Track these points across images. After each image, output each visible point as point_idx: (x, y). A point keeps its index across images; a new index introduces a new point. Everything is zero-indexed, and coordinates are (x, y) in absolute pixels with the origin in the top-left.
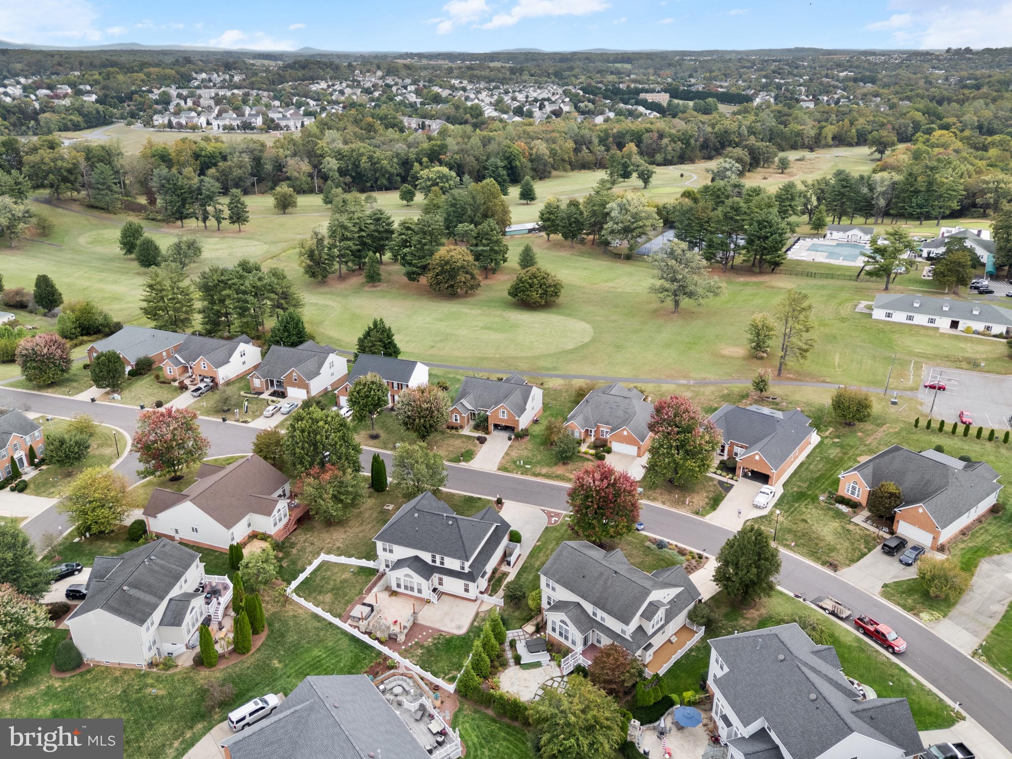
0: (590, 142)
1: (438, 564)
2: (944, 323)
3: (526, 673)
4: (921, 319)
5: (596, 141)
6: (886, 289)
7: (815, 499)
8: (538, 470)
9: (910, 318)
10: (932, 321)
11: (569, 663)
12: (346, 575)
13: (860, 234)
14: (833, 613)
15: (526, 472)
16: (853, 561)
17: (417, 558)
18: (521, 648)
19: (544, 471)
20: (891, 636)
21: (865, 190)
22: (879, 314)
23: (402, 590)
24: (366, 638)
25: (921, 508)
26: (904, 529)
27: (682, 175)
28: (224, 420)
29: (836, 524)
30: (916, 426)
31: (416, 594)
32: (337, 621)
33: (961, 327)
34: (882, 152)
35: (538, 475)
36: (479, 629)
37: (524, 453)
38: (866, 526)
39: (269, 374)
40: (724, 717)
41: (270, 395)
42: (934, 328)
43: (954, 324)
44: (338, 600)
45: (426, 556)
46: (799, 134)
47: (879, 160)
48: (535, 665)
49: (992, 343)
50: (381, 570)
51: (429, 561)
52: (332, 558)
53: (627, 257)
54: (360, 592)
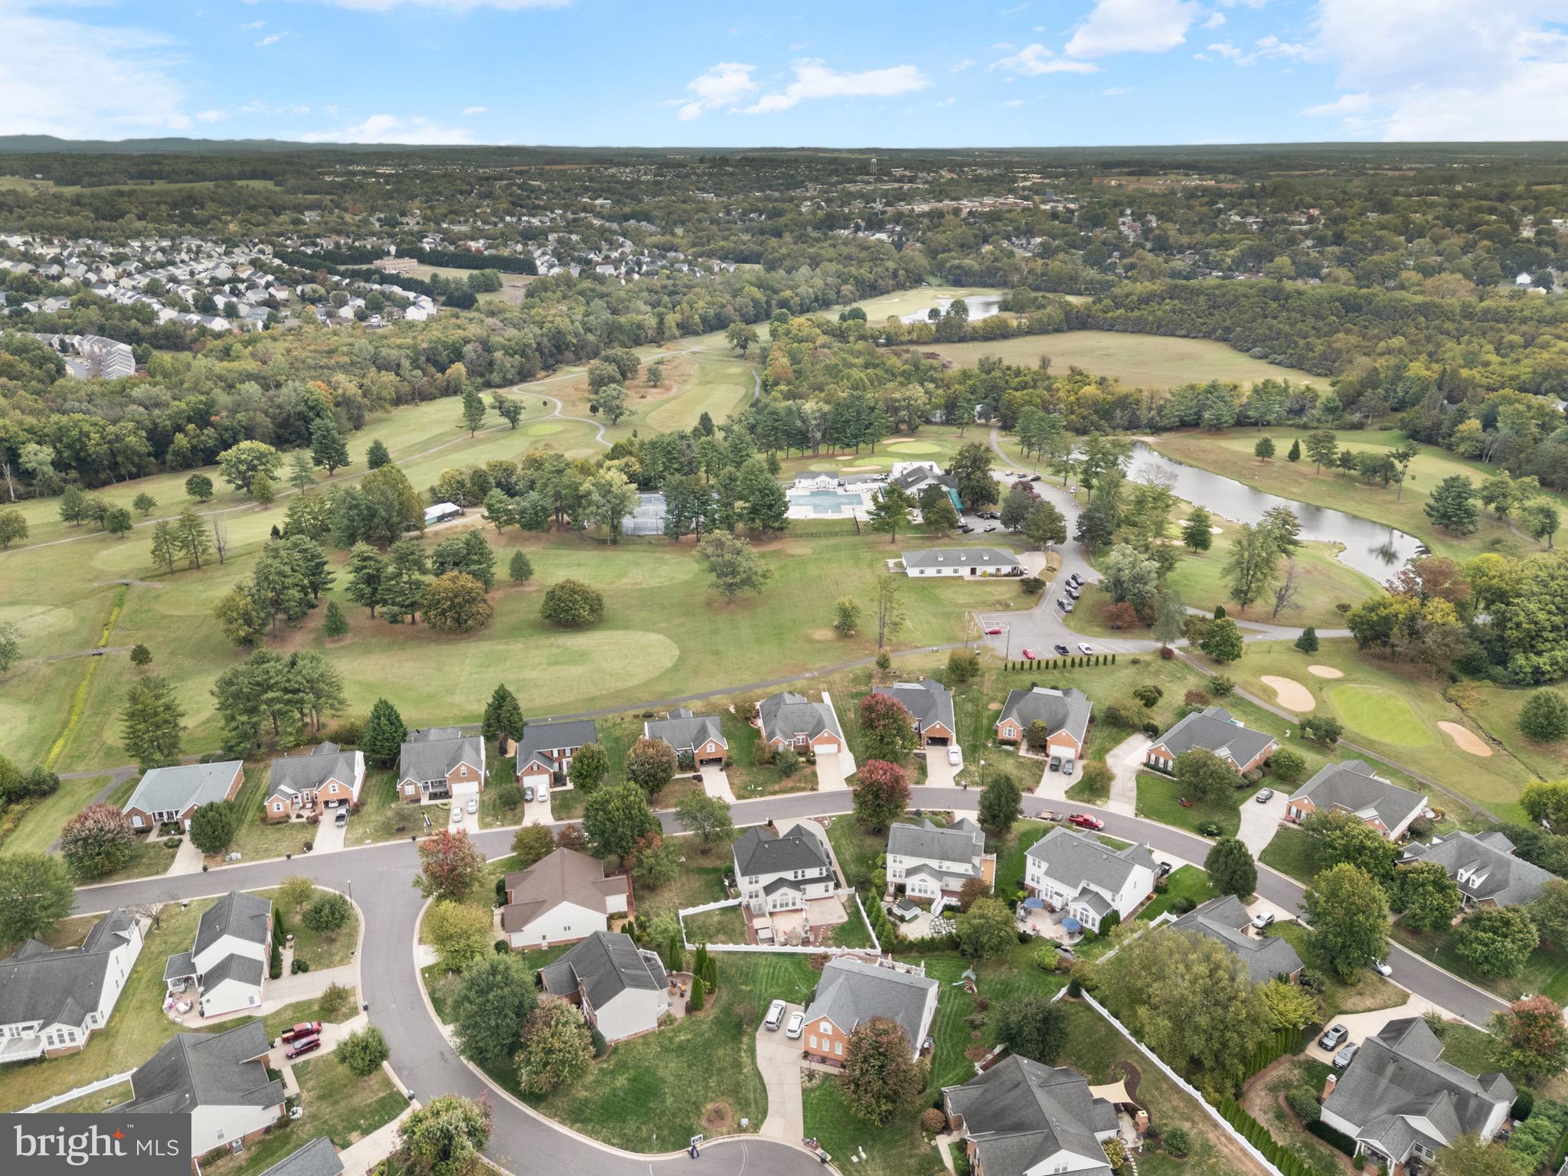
0: (399, 365)
1: (800, 878)
2: (965, 572)
3: (913, 925)
4: (947, 571)
5: (406, 364)
6: (893, 541)
7: (985, 747)
8: (770, 789)
9: (939, 571)
10: (956, 571)
11: (937, 907)
12: (716, 919)
13: (827, 479)
14: (1052, 819)
15: (762, 794)
16: (1038, 782)
17: (781, 879)
18: (897, 911)
19: (777, 787)
20: (1094, 820)
21: (799, 423)
22: (913, 572)
23: (778, 909)
24: (788, 949)
25: (1063, 732)
26: (1054, 750)
27: (545, 403)
28: (413, 839)
29: (1011, 761)
30: (1007, 669)
31: (791, 907)
32: (753, 948)
33: (978, 572)
34: (744, 347)
35: (775, 793)
36: (855, 914)
37: (745, 778)
38: (1031, 755)
39: (421, 777)
40: (1057, 894)
41: (431, 798)
42: (961, 578)
43: (973, 571)
44: (732, 936)
45: (789, 875)
46: (639, 326)
47: (742, 356)
48: (916, 917)
49: (1007, 582)
50: (744, 903)
51: (792, 878)
52: (691, 911)
53: (614, 542)
54: (743, 924)
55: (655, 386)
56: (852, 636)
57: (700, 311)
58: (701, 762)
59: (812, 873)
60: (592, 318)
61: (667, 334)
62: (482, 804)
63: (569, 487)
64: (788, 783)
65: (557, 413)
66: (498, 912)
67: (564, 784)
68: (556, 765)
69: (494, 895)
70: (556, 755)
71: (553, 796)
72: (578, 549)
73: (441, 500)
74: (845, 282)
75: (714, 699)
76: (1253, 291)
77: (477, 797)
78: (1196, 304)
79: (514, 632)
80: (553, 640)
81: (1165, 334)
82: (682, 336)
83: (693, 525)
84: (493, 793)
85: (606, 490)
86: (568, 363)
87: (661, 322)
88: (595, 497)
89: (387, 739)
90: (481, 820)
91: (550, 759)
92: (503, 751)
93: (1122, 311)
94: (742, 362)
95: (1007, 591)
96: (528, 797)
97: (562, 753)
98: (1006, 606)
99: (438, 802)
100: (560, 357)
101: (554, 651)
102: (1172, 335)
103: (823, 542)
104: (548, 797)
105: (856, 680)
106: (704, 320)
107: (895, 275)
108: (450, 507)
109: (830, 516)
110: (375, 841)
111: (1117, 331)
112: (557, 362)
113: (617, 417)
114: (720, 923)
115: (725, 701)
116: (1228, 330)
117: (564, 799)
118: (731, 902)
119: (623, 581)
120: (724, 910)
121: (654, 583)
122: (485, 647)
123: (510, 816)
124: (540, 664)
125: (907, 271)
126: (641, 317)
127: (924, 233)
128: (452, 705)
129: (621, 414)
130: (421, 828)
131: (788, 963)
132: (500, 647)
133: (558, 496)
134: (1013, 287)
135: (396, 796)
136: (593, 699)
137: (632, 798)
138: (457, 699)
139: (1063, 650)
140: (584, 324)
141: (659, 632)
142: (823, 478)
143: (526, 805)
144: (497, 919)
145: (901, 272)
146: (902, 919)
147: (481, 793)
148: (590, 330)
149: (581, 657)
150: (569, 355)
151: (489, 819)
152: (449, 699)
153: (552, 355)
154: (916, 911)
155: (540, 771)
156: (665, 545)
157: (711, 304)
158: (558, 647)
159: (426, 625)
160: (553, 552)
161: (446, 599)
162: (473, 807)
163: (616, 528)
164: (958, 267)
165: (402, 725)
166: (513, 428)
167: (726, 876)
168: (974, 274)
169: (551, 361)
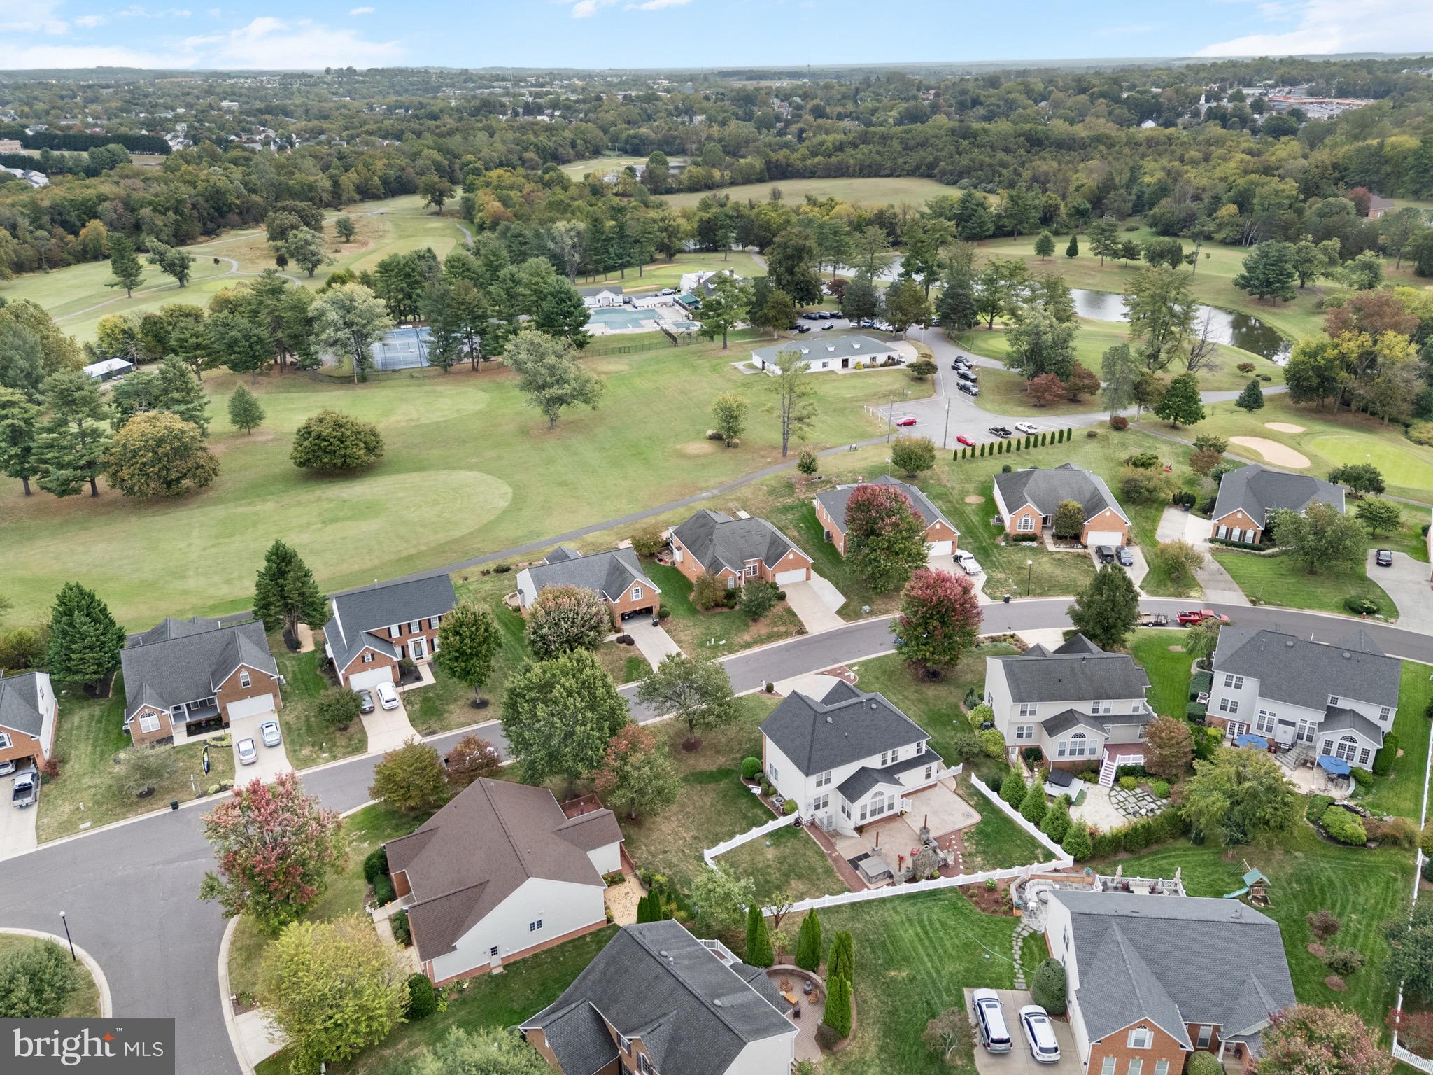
1: (890, 763)
2: (836, 364)
3: (1089, 808)
4: (816, 366)
6: (725, 346)
8: (739, 640)
10: (826, 365)
11: (1108, 773)
12: (771, 854)
14: (1157, 624)
17: (864, 771)
18: (1051, 790)
19: (747, 637)
20: (1215, 616)
23: (869, 819)
24: (922, 886)
25: (1108, 511)
26: (1093, 538)
27: (216, 261)
28: (175, 806)
30: (955, 459)
31: (886, 813)
32: (863, 895)
33: (851, 365)
34: (439, 203)
35: (748, 645)
36: (984, 805)
37: (697, 631)
38: (1063, 549)
39: (168, 699)
40: (1282, 722)
41: (190, 733)
42: (832, 372)
43: (845, 363)
44: (819, 880)
45: (874, 762)
46: (312, 187)
47: (438, 214)
48: (1082, 795)
49: (888, 373)
50: (806, 819)
51: (878, 766)
52: (723, 847)
53: (363, 379)
54: (822, 855)
55: (348, 241)
56: (736, 446)
57: (379, 173)
58: (623, 617)
59: (907, 752)
60: (253, 177)
61: (344, 198)
62: (287, 728)
63: (292, 308)
64: (760, 629)
65: (234, 270)
66: (382, 917)
67: (419, 678)
68: (398, 650)
69: (361, 884)
70: (395, 633)
71: (407, 698)
72: (316, 391)
73: (104, 357)
74: (526, 149)
75: (590, 537)
76: (942, 132)
77: (275, 718)
78: (890, 146)
79: (257, 489)
80: (318, 492)
81: (869, 176)
82: (362, 200)
83: (466, 349)
84: (300, 709)
85: (346, 307)
86: (233, 227)
87: (336, 184)
88: (333, 316)
89: (91, 648)
90: (293, 754)
91: (387, 642)
92: (294, 644)
93: (819, 159)
94: (440, 218)
95: (891, 380)
96: (366, 706)
97: (406, 631)
98: (904, 397)
99: (207, 736)
100: (221, 221)
101: (326, 505)
102: (876, 176)
103: (637, 357)
104: (398, 702)
105: (772, 492)
106: (385, 181)
107: (573, 145)
108: (118, 363)
109: (630, 330)
110: (97, 822)
111: (819, 177)
112: (219, 227)
113: (315, 266)
114: (782, 860)
115: (608, 539)
116: (932, 166)
117: (426, 700)
118: (783, 821)
119: (393, 419)
120: (776, 835)
121: (437, 417)
122: (218, 512)
123: (341, 741)
124: (309, 524)
125: (585, 142)
126: (312, 178)
127: (586, 115)
128: (185, 592)
129: (319, 262)
130: (184, 786)
131: (937, 913)
132: (240, 510)
133: (278, 323)
134: (692, 155)
135: (125, 739)
136: (409, 558)
137: (588, 671)
138: (192, 583)
139: (1004, 432)
140: (245, 184)
141: (470, 468)
142: (606, 294)
143: (366, 720)
144: (384, 929)
145: (579, 142)
146: (1068, 801)
147: (280, 711)
148: (254, 191)
149: (369, 509)
150: (233, 217)
151: (306, 751)
152: (179, 585)
153: (212, 219)
154: (1077, 786)
155: (377, 661)
156: (433, 377)
157: (390, 166)
158: (329, 500)
159: (118, 493)
160: (281, 396)
161: (148, 448)
162: (274, 735)
163: (363, 360)
164: (634, 137)
165: (112, 623)
166: (182, 286)
167: (751, 779)
168: (652, 143)
169: (210, 225)
